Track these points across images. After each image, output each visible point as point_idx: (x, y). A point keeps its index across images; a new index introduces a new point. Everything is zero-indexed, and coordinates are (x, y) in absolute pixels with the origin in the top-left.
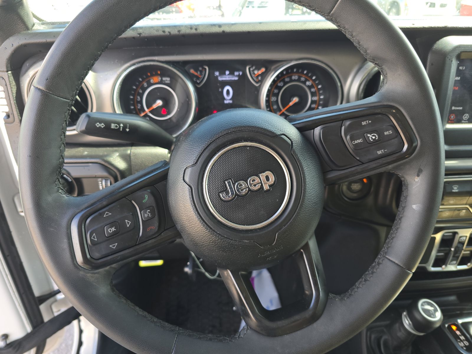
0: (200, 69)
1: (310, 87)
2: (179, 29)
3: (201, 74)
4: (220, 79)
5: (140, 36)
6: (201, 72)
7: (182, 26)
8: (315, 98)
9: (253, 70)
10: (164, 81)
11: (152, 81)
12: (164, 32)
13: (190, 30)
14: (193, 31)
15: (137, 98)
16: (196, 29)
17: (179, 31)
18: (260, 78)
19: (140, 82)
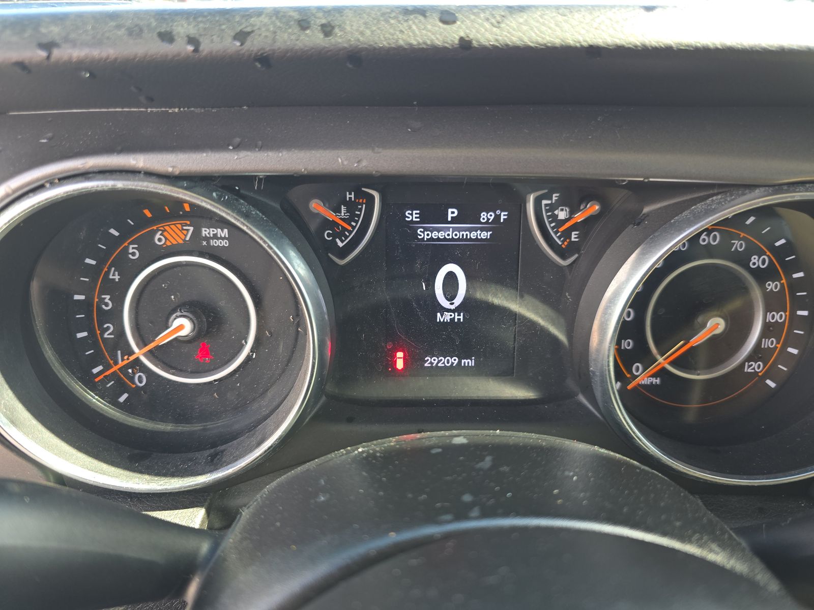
0: (350, 196)
1: (761, 276)
2: (244, 27)
3: (352, 218)
4: (423, 235)
5: (48, 57)
6: (352, 207)
7: (259, 12)
8: (778, 317)
9: (552, 208)
10: (207, 239)
11: (159, 239)
12: (167, 37)
13: (296, 30)
14: (314, 39)
15: (102, 301)
16: (327, 29)
17: (242, 36)
18: (574, 236)
19: (115, 243)
